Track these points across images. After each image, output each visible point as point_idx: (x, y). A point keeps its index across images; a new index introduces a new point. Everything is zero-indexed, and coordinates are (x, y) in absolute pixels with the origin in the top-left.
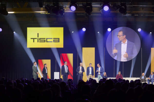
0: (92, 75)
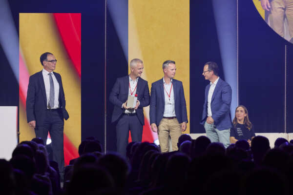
0: (180, 121)
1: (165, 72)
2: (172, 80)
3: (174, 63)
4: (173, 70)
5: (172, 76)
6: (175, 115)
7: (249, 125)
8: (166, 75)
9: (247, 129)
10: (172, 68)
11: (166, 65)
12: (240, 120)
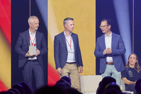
1: (66, 27)
2: (71, 34)
3: (73, 19)
4: (72, 25)
5: (72, 30)
6: (75, 61)
7: (138, 68)
8: (66, 29)
9: (137, 71)
10: (71, 24)
11: (66, 21)
12: (132, 65)
